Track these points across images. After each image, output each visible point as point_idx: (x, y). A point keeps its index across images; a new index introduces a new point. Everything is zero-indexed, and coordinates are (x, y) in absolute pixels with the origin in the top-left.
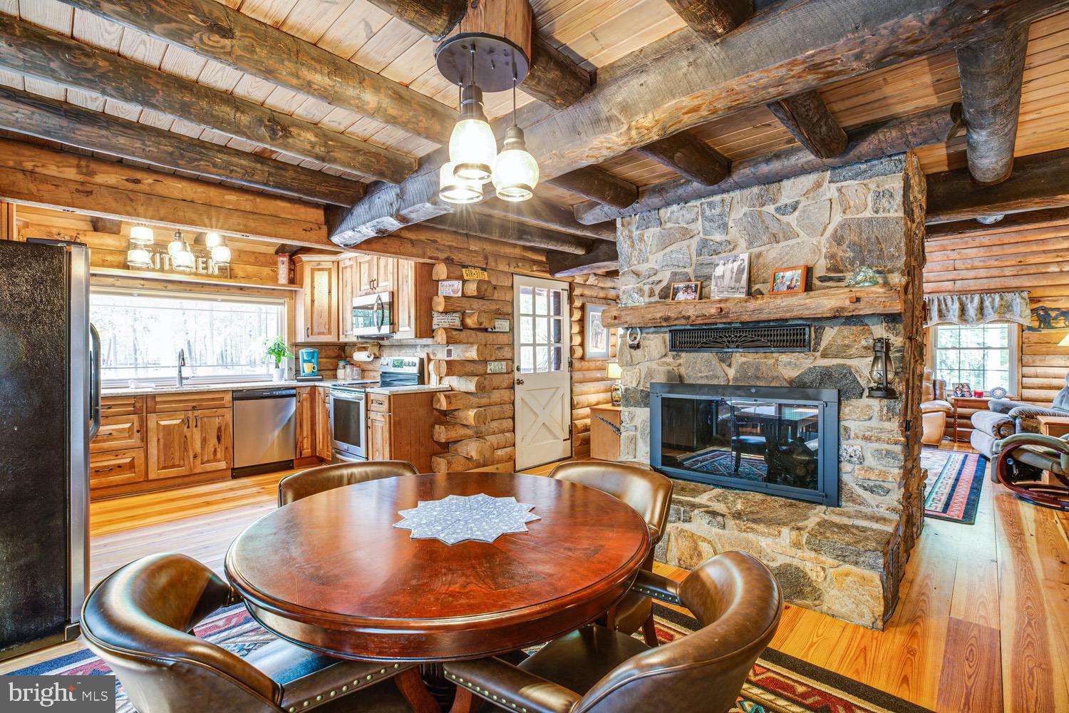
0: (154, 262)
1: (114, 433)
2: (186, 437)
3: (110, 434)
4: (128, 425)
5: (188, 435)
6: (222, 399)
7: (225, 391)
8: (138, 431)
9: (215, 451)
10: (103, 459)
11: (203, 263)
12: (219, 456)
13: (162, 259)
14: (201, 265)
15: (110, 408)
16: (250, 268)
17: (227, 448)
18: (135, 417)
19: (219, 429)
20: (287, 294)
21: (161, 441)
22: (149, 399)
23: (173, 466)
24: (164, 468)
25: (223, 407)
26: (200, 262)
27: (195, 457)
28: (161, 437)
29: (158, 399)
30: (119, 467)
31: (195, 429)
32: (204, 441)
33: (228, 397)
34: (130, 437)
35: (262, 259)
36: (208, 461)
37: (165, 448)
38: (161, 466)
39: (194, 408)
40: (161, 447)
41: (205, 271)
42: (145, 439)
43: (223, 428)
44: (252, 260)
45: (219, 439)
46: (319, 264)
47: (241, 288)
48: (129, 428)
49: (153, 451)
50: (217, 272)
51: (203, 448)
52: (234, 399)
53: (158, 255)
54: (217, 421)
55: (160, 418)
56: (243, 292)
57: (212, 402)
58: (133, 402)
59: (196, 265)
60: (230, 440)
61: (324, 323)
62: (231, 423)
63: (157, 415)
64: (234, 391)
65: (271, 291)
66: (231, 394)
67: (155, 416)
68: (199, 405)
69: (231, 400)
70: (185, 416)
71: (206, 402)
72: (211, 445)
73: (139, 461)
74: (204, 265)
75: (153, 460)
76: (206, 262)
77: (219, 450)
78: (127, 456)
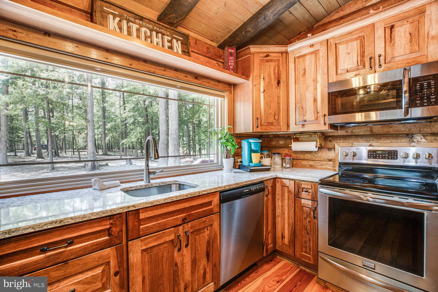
0: (120, 28)
1: (79, 288)
2: (176, 264)
4: (98, 270)
5: (178, 259)
6: (210, 203)
7: (213, 193)
8: (116, 274)
11: (168, 41)
12: (208, 277)
14: (167, 44)
16: (202, 59)
17: (214, 264)
18: (110, 252)
20: (227, 87)
21: (147, 279)
22: (130, 218)
25: (210, 213)
26: (166, 41)
27: (186, 288)
28: (146, 274)
29: (142, 216)
31: (185, 250)
32: (194, 262)
33: (216, 200)
34: (104, 287)
35: (211, 50)
39: (184, 221)
40: (148, 289)
41: (171, 50)
42: (125, 283)
43: (211, 241)
44: (205, 50)
45: (208, 256)
46: (267, 55)
47: (196, 77)
48: (103, 272)
50: (180, 53)
51: (193, 272)
52: (222, 201)
53: (125, 21)
54: (206, 233)
55: (145, 245)
56: (197, 81)
57: (201, 208)
58: (108, 226)
59: (163, 42)
60: (217, 254)
61: (273, 114)
62: (218, 233)
63: (142, 241)
64: (221, 192)
65: (217, 83)
66: (218, 194)
67: (140, 242)
68: (189, 215)
69: (219, 203)
70: (175, 234)
71: (196, 210)
72: (201, 267)
74: (170, 44)
76: (170, 42)
77: (208, 270)
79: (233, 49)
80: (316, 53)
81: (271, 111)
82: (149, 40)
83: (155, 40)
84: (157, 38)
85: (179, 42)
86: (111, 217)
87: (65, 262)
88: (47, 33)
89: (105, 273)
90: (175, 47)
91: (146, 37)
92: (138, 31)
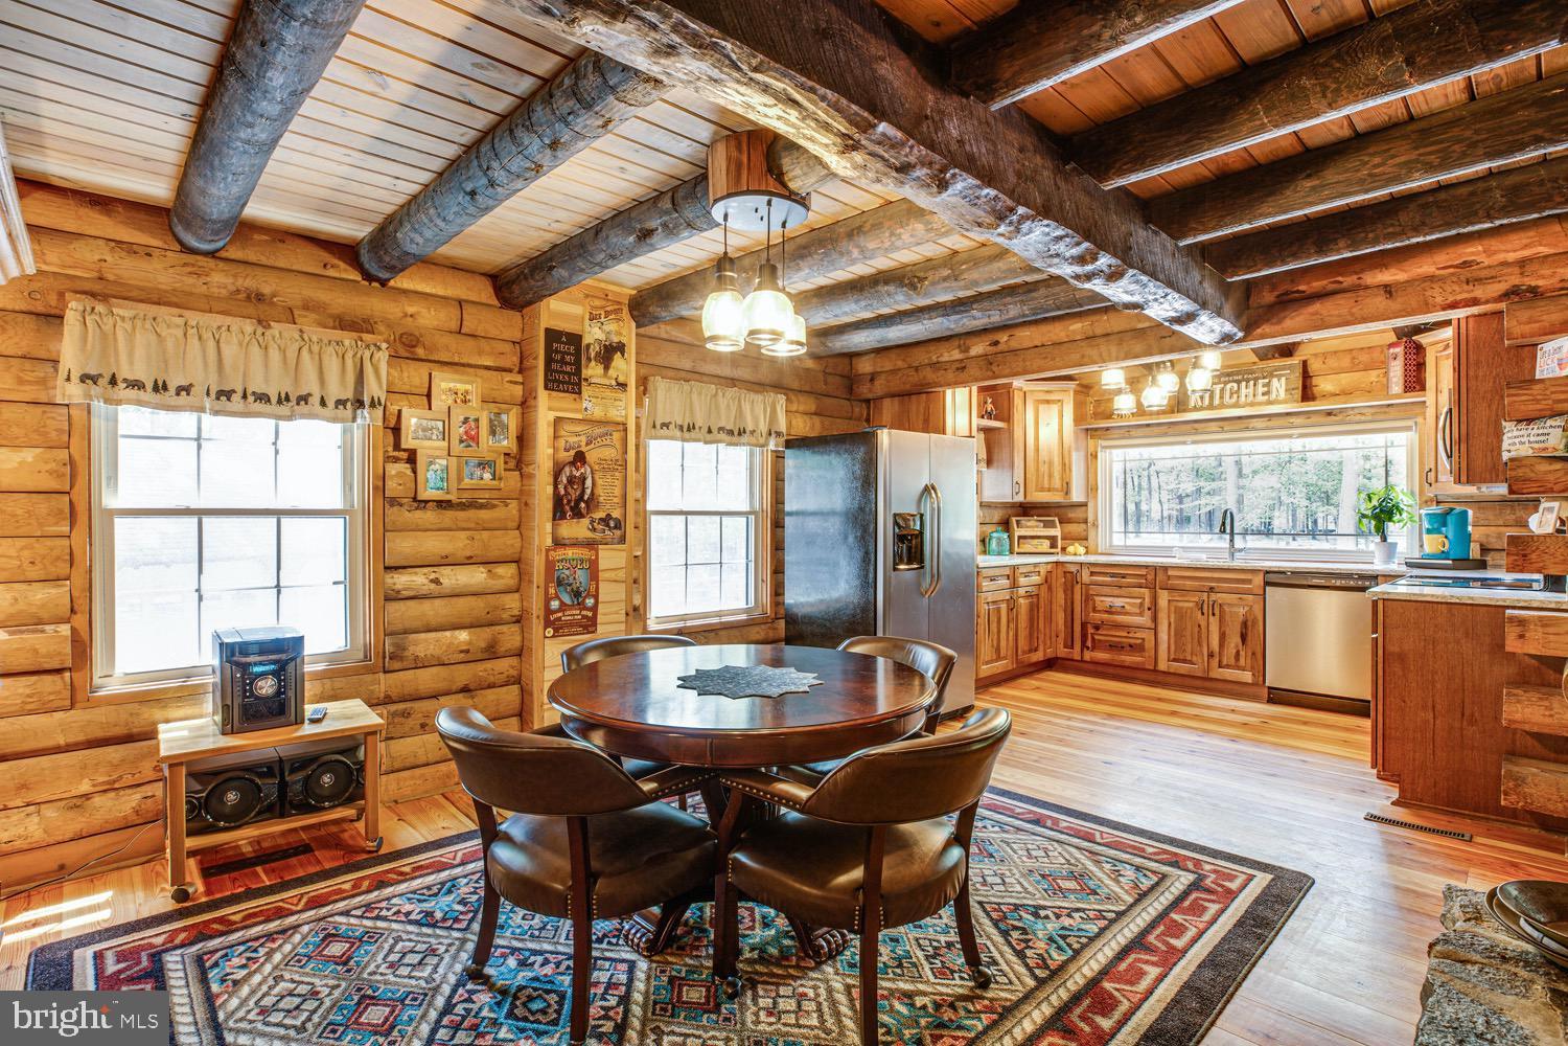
0: (1202, 398)
1: (1127, 607)
2: (1200, 626)
3: (1124, 607)
4: (1139, 601)
5: (1203, 624)
6: (1249, 581)
7: (1254, 571)
8: (1149, 610)
9: (1238, 653)
10: (1117, 634)
11: (1264, 385)
12: (1242, 662)
13: (1212, 392)
14: (1261, 389)
15: (1124, 578)
16: (1346, 379)
17: (1253, 654)
18: (1146, 592)
19: (1245, 624)
20: (1416, 409)
21: (1173, 626)
22: (1161, 572)
23: (1185, 661)
24: (1175, 660)
25: (1249, 593)
26: (1260, 386)
27: (1211, 655)
28: (1172, 620)
29: (1170, 573)
30: (1131, 646)
31: (1211, 617)
32: (1223, 637)
33: (1258, 580)
34: (1141, 614)
35: (1364, 358)
36: (1228, 666)
37: (1176, 635)
38: (1172, 657)
39: (1211, 590)
40: (1172, 633)
41: (1266, 397)
42: (1155, 619)
43: (1249, 623)
44: (1346, 362)
45: (1244, 638)
47: (1329, 413)
49: (1163, 636)
50: (1282, 394)
51: (1222, 645)
52: (1266, 583)
54: (1242, 611)
55: (1171, 597)
56: (1333, 418)
57: (1235, 584)
58: (1146, 574)
59: (1255, 390)
60: (1259, 643)
62: (1260, 618)
63: (1169, 593)
64: (1268, 572)
66: (1262, 575)
67: (1167, 593)
68: (1217, 586)
69: (1262, 584)
70: (1200, 598)
71: (1228, 583)
72: (1233, 645)
73: (1150, 644)
74: (1266, 389)
75: (1163, 647)
76: (1268, 385)
77: (1242, 653)
78: (1138, 635)
79: (1397, 345)
82: (1235, 396)
83: (1243, 391)
84: (1247, 388)
85: (1283, 379)
86: (1147, 567)
87: (1121, 587)
89: (1141, 604)
90: (1274, 390)
91: (1232, 394)
92: (1222, 390)
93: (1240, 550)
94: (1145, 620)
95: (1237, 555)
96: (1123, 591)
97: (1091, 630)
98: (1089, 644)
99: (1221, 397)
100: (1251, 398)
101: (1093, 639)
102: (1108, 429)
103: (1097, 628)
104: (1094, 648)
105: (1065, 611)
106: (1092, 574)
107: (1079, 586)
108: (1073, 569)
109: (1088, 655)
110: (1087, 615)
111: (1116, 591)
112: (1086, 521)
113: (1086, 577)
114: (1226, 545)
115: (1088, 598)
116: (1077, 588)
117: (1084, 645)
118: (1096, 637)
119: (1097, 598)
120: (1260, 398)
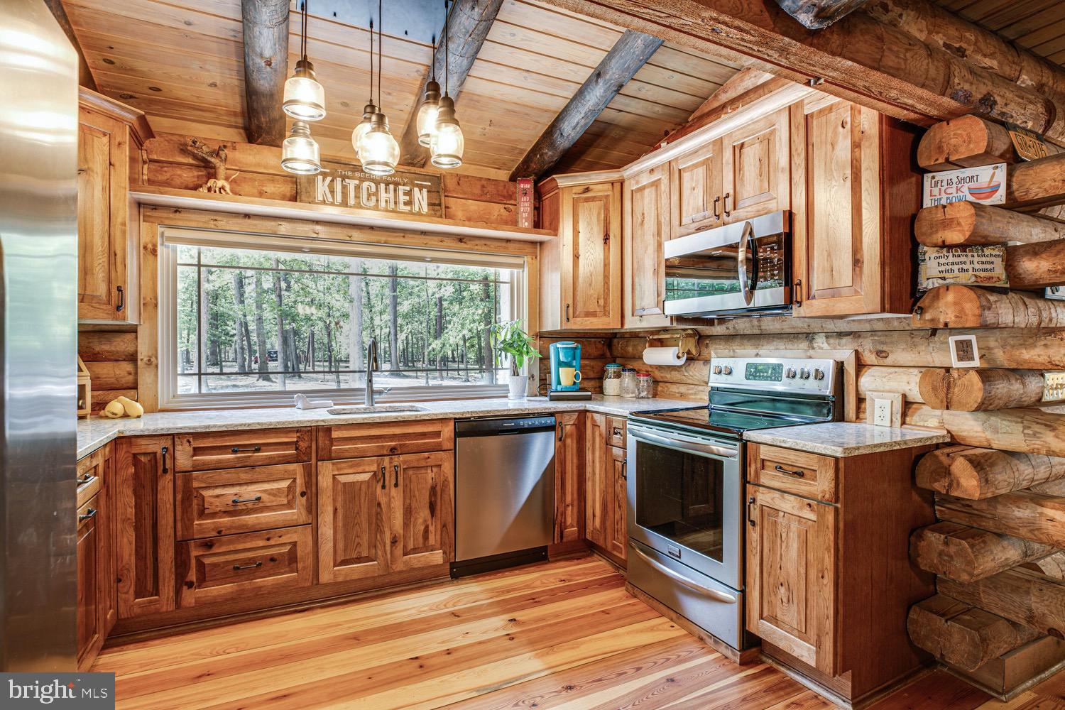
0: (332, 192)
1: (265, 497)
2: (379, 504)
3: (259, 499)
4: (284, 484)
5: (383, 500)
6: (438, 434)
7: (443, 420)
8: (303, 494)
9: (426, 530)
10: (248, 545)
11: (405, 194)
12: (432, 539)
13: (344, 187)
14: (402, 198)
15: (258, 450)
16: (473, 206)
17: (444, 526)
18: (296, 468)
19: (433, 489)
20: (528, 248)
21: (340, 512)
22: (321, 434)
23: (359, 560)
24: (344, 562)
25: (438, 448)
26: (401, 193)
27: (394, 542)
28: (339, 505)
29: (335, 434)
30: (273, 559)
31: (393, 491)
32: (408, 512)
33: (448, 431)
34: (290, 505)
35: (491, 188)
36: (415, 550)
37: (345, 525)
38: (339, 559)
39: (393, 451)
40: (340, 524)
41: (408, 208)
42: (313, 509)
43: (438, 488)
44: (477, 191)
45: (432, 508)
46: (587, 190)
47: (461, 238)
48: (289, 487)
49: (327, 531)
50: (425, 209)
51: (406, 524)
52: (458, 434)
53: (339, 180)
54: (430, 475)
55: (338, 470)
56: (463, 245)
57: (422, 439)
58: (295, 440)
59: (395, 197)
60: (450, 510)
61: (596, 296)
62: (451, 479)
63: (333, 464)
64: (458, 421)
65: (504, 244)
66: (452, 423)
67: (331, 465)
68: (400, 445)
69: (453, 436)
70: (378, 465)
71: (413, 440)
72: (420, 521)
73: (304, 550)
74: (407, 198)
75: (327, 548)
76: (409, 193)
77: (432, 528)
78: (284, 540)
79: (528, 182)
80: (656, 184)
81: (592, 291)
82: (374, 198)
83: (383, 195)
84: (386, 192)
85: (425, 190)
86: (298, 429)
87: (253, 467)
88: (247, 216)
89: (290, 489)
90: (416, 201)
91: (369, 195)
92: (357, 188)
93: (380, 392)
94: (295, 513)
95: (376, 396)
96: (259, 473)
97: (195, 553)
98: (193, 576)
99: (357, 197)
100: (392, 206)
101: (201, 566)
102: (177, 209)
103: (208, 545)
104: (202, 581)
105: (138, 528)
106: (197, 451)
107: (169, 476)
108: (156, 447)
109: (190, 597)
110: (188, 526)
111: (244, 476)
112: (133, 358)
113: (183, 458)
114: (364, 386)
115: (189, 499)
116: (166, 483)
117: (182, 582)
118: (207, 561)
119: (206, 493)
120: (402, 207)
